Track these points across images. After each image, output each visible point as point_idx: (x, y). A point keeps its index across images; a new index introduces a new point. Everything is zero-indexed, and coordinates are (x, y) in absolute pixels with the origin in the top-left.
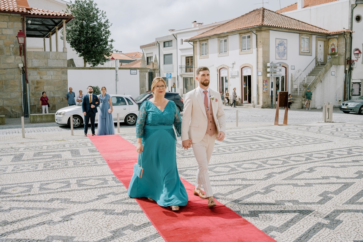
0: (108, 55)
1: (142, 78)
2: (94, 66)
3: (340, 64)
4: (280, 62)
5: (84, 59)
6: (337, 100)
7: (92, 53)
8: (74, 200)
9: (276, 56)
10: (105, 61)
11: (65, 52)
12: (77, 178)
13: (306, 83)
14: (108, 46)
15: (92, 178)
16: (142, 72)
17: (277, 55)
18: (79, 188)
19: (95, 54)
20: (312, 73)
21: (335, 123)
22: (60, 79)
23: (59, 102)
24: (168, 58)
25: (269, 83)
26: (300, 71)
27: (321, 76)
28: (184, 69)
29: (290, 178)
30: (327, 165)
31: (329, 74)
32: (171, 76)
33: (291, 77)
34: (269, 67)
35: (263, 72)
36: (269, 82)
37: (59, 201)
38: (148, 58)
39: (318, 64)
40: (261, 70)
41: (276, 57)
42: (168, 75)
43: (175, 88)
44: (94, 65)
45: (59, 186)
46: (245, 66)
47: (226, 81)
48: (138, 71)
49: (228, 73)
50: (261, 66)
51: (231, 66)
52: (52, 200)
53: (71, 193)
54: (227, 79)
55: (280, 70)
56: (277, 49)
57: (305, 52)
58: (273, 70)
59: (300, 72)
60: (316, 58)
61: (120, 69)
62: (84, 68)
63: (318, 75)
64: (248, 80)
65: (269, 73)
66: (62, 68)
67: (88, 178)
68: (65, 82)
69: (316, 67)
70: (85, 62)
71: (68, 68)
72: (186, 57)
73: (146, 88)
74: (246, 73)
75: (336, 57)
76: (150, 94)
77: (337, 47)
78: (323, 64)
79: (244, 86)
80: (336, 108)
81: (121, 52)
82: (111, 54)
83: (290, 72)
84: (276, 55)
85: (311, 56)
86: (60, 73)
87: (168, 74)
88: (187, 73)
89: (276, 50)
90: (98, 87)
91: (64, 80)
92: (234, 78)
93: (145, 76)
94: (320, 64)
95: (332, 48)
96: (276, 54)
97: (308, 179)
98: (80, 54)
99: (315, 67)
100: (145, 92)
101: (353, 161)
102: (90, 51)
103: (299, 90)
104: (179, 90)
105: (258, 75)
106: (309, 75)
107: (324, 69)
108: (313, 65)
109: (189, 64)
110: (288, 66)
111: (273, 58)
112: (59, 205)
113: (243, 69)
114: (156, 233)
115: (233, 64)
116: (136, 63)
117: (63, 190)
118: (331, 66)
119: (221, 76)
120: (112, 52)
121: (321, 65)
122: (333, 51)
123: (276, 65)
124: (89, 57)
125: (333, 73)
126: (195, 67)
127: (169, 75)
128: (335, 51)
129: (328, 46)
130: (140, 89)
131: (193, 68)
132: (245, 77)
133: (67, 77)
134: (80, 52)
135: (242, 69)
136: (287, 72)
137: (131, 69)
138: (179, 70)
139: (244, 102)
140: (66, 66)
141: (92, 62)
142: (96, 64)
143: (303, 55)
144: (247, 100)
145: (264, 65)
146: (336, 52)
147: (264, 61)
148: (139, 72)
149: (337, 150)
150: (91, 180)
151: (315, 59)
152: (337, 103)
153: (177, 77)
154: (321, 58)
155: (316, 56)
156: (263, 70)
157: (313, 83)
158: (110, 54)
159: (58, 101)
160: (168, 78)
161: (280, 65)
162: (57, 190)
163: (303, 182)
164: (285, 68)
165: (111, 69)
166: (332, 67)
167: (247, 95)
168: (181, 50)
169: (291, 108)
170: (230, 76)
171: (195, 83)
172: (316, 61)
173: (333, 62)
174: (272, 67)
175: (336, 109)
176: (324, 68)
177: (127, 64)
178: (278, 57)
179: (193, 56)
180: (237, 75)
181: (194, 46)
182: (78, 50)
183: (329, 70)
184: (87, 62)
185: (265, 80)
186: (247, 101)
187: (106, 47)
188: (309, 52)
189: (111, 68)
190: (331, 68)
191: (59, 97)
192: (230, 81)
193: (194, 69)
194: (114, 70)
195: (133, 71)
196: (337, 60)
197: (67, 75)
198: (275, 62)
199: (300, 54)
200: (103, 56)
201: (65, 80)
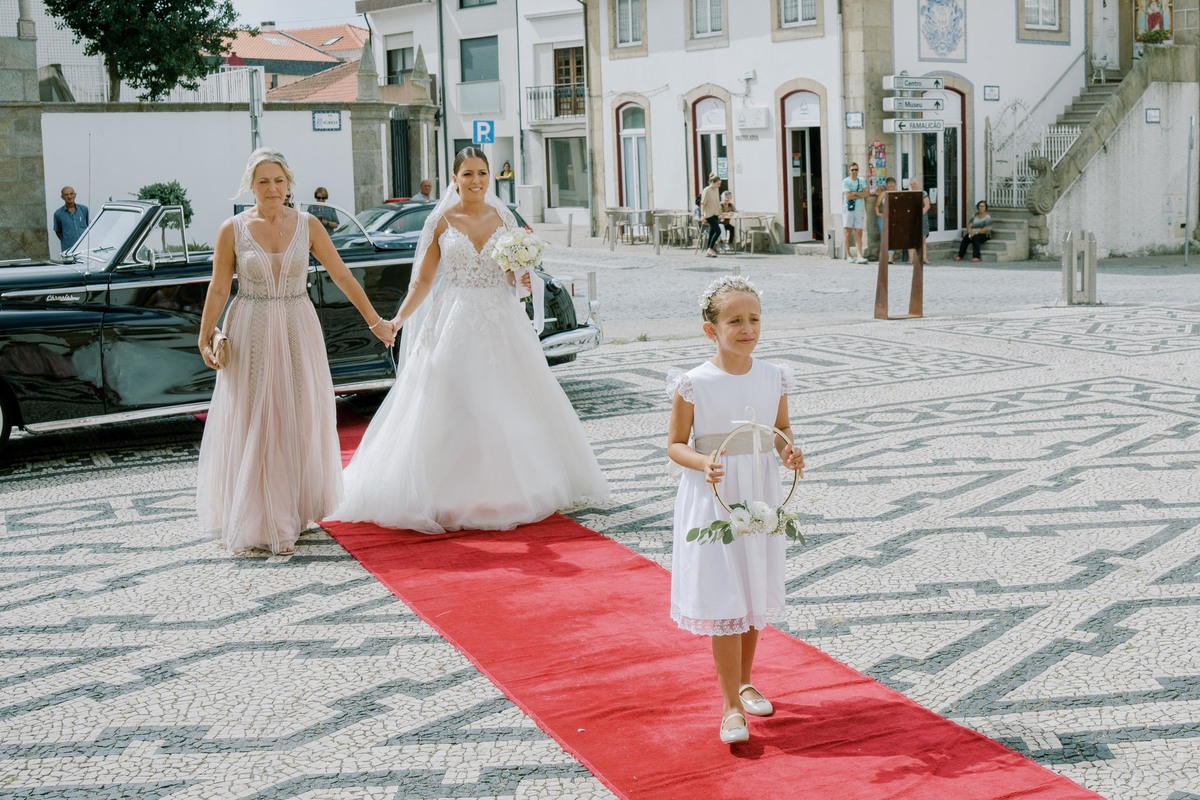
0: (215, 46)
1: (362, 144)
2: (154, 94)
3: (1183, 77)
4: (937, 73)
5: (111, 63)
6: (1173, 222)
7: (144, 39)
8: (134, 545)
9: (919, 45)
10: (203, 74)
11: (27, 40)
12: (133, 494)
13: (1042, 155)
14: (213, 7)
15: (185, 492)
16: (362, 119)
17: (924, 42)
18: (144, 518)
19: (161, 44)
20: (1071, 116)
21: (1107, 305)
22: (8, 152)
23: (9, 251)
24: (478, 57)
25: (895, 159)
26: (1020, 109)
27: (1103, 127)
28: (549, 104)
29: (833, 466)
30: (975, 430)
31: (1135, 116)
32: (491, 135)
33: (986, 132)
34: (890, 93)
35: (868, 113)
36: (894, 153)
37: (85, 550)
38: (393, 55)
39: (1095, 78)
40: (860, 104)
41: (919, 49)
42: (479, 128)
43: (511, 181)
44: (156, 89)
45: (73, 516)
46: (792, 90)
47: (722, 152)
48: (346, 115)
49: (728, 118)
50: (858, 89)
51: (741, 88)
52: (63, 549)
53: (122, 530)
54: (724, 144)
55: (937, 104)
56: (923, 19)
57: (1043, 31)
58: (907, 104)
59: (1021, 114)
60: (1088, 54)
61: (268, 107)
62: (113, 106)
63: (1093, 121)
64: (806, 145)
65: (891, 115)
66: (16, 107)
67: (172, 494)
68: (33, 167)
69: (1089, 88)
70: (115, 77)
71: (44, 106)
72: (557, 52)
73: (382, 187)
74: (802, 117)
75: (1164, 50)
76: (395, 209)
77: (1171, 7)
78: (1115, 78)
79: (793, 173)
80: (1170, 254)
81: (272, 24)
82: (229, 45)
83: (980, 111)
84: (919, 41)
85: (1068, 43)
86: (8, 129)
87: (479, 125)
88: (561, 119)
89: (919, 21)
90: (178, 185)
91: (26, 159)
92: (754, 137)
93: (376, 135)
94: (1103, 78)
95: (1150, 12)
96: (919, 37)
97: (888, 468)
98: (92, 41)
99: (1082, 89)
100: (377, 203)
101: (1068, 418)
102: (135, 33)
103: (1015, 182)
104: (530, 192)
105: (848, 128)
106: (1059, 124)
107: (1115, 98)
108: (1076, 83)
109: (568, 81)
110: (972, 86)
111: (909, 57)
112: (86, 558)
113: (787, 101)
114: (386, 595)
115: (748, 80)
116: (339, 77)
117: (91, 524)
118: (1145, 86)
119: (701, 130)
120: (233, 35)
121: (1108, 81)
122: (1153, 27)
123: (920, 84)
124: (131, 58)
125: (1153, 115)
126: (593, 93)
127: (484, 128)
128: (1162, 25)
129: (1137, 5)
130: (357, 189)
131: (586, 98)
132: (798, 135)
133: (41, 144)
134: (90, 36)
135: (783, 100)
136: (967, 113)
137: (316, 108)
138: (528, 106)
139: (794, 236)
140: (34, 96)
141: (145, 76)
142: (164, 86)
143: (1033, 41)
144: (806, 229)
145: (872, 84)
146: (1166, 27)
147: (872, 70)
148: (352, 118)
149: (1042, 389)
150: (183, 498)
151: (1083, 58)
152: (1173, 236)
153: (519, 136)
154: (1108, 52)
155: (1086, 47)
156: (868, 105)
157: (1072, 157)
158: (224, 44)
159: (5, 245)
160: (479, 139)
161: (937, 82)
162: (71, 527)
163: (864, 475)
164: (959, 97)
165: (230, 110)
166: (1147, 91)
167: (806, 210)
168: (533, 19)
169: (983, 257)
170: (736, 132)
171: (592, 163)
172: (1086, 61)
173: (1154, 70)
174: (905, 95)
175: (1166, 257)
176: (1117, 94)
177: (299, 78)
178: (928, 52)
179: (583, 44)
180: (764, 126)
181: (585, 5)
182: (82, 27)
183: (1136, 101)
184: (122, 78)
185: (877, 144)
186: (809, 234)
187: (205, 14)
188: (1060, 31)
189: (230, 107)
190: (1144, 96)
191: (8, 230)
192: (738, 149)
193: (590, 102)
194: (246, 115)
195: (325, 119)
196: (1168, 60)
197: (40, 137)
198: (917, 70)
199: (1020, 39)
200: (195, 51)
201: (33, 158)
